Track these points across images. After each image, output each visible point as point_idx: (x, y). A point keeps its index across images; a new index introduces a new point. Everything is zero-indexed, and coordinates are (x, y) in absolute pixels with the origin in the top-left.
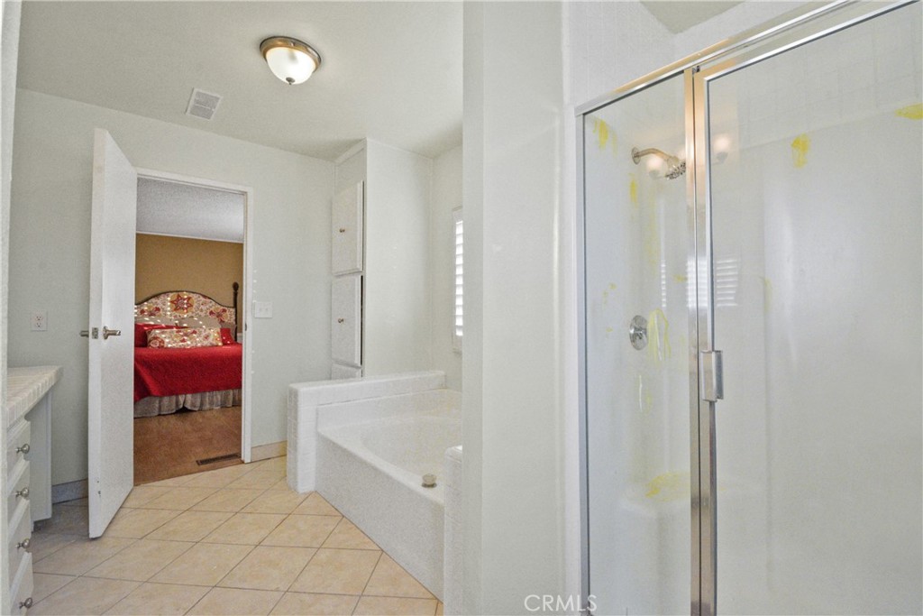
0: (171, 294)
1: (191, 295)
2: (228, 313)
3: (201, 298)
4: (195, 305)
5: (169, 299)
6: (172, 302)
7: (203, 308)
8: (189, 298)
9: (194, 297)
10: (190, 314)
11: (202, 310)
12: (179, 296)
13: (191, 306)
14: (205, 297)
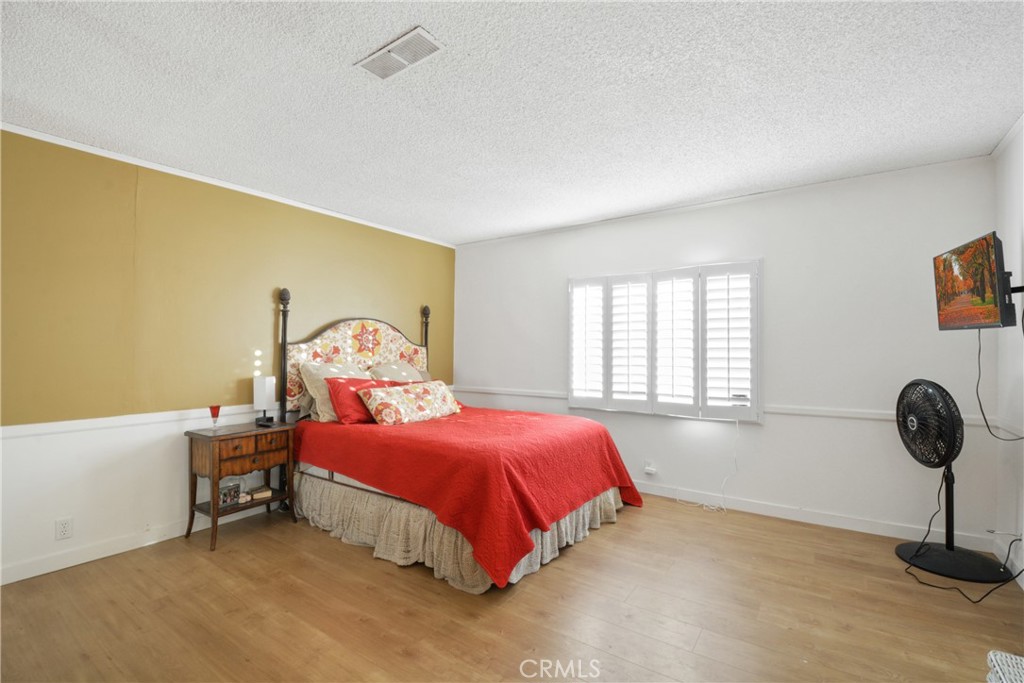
0: (354, 324)
1: (378, 325)
2: (420, 355)
3: (391, 331)
4: (383, 342)
5: (350, 333)
6: (355, 337)
7: (393, 346)
8: (376, 331)
9: (382, 327)
10: (377, 358)
11: (391, 352)
12: (363, 327)
13: (379, 344)
14: (394, 329)
